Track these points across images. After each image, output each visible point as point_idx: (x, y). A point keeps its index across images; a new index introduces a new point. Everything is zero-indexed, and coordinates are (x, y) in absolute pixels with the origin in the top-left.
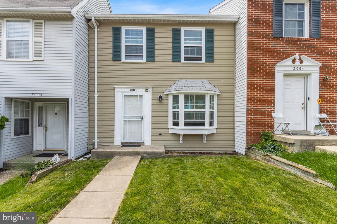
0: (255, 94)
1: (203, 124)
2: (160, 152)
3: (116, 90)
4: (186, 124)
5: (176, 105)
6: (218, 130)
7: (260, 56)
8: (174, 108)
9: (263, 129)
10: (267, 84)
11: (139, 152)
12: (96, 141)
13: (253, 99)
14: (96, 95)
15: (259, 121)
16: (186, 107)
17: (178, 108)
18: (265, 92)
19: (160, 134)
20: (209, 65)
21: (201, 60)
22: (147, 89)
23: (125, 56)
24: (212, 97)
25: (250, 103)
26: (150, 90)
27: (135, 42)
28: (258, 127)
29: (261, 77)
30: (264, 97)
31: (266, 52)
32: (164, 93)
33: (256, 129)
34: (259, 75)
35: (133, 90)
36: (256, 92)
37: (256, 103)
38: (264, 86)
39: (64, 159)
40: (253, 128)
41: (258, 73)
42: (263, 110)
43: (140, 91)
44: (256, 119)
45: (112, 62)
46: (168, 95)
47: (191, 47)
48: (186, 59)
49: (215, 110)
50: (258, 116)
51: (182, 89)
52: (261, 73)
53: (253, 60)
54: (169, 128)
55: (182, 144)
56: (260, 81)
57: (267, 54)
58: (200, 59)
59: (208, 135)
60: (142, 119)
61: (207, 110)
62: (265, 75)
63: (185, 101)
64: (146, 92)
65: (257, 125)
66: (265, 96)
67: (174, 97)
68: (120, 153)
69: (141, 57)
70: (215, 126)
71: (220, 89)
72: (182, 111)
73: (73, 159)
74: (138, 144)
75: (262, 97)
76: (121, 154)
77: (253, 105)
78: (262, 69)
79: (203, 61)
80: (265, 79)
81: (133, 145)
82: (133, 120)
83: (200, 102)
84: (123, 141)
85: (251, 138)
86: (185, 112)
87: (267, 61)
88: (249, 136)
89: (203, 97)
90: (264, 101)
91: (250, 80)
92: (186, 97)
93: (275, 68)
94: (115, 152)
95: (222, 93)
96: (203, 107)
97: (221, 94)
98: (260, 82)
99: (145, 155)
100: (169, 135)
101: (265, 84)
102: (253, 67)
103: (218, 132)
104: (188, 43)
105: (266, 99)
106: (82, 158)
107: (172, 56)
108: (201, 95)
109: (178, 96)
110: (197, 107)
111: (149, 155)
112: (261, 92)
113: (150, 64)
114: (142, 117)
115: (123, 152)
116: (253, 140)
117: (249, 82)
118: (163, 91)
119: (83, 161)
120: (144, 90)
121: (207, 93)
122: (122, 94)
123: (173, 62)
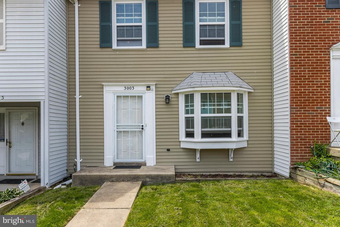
0: (301, 90)
1: (228, 135)
2: (168, 175)
3: (105, 89)
4: (204, 135)
5: (189, 108)
6: (250, 142)
7: (307, 36)
8: (187, 112)
9: (313, 140)
10: (319, 76)
11: (139, 175)
12: (78, 160)
13: (300, 97)
14: (78, 96)
15: (309, 129)
16: (203, 111)
17: (192, 112)
18: (317, 87)
19: (168, 150)
20: (236, 50)
21: (224, 44)
22: (148, 87)
23: (118, 40)
24: (240, 96)
25: (295, 103)
26: (153, 88)
27: (131, 21)
28: (308, 137)
29: (310, 65)
30: (315, 95)
31: (316, 30)
32: (173, 92)
33: (304, 140)
34: (306, 63)
35: (128, 88)
36: (303, 87)
37: (303, 103)
38: (315, 79)
39: (36, 187)
40: (301, 140)
41: (305, 60)
42: (314, 113)
43: (139, 89)
44: (304, 126)
45: (100, 50)
46: (177, 94)
47: (209, 25)
48: (202, 43)
49: (245, 115)
50: (307, 121)
51: (199, 86)
52: (310, 60)
53: (298, 42)
54: (180, 141)
55: (198, 164)
56: (308, 71)
57: (317, 33)
58: (222, 42)
59: (236, 150)
60: (142, 129)
61: (234, 115)
62: (315, 63)
63: (202, 102)
64: (147, 91)
65: (306, 134)
66: (317, 92)
67: (187, 96)
68: (112, 177)
69: (139, 42)
70: (246, 137)
71: (251, 84)
72: (198, 116)
73: (47, 187)
74: (138, 164)
75: (312, 95)
76: (114, 179)
77: (299, 105)
78: (310, 55)
79: (227, 45)
80: (315, 68)
81: (130, 165)
82: (130, 130)
83: (224, 103)
84: (117, 161)
85: (298, 153)
86: (202, 117)
87: (319, 43)
88: (295, 150)
89: (228, 96)
90: (315, 100)
91: (295, 71)
92: (205, 97)
93: (329, 52)
94: (105, 175)
95: (254, 89)
96: (229, 111)
97: (253, 91)
98: (309, 74)
99: (148, 180)
100: (181, 150)
101: (316, 76)
102: (298, 52)
103: (250, 146)
104: (205, 20)
105: (318, 97)
106: (60, 185)
107: (182, 40)
108: (224, 93)
109: (192, 96)
110: (220, 111)
111: (153, 180)
112: (311, 87)
114: (142, 126)
115: (117, 175)
116: (301, 156)
117: (293, 74)
118: (170, 89)
119: (60, 189)
120: (145, 88)
121: (234, 91)
122: (113, 95)
123: (184, 47)
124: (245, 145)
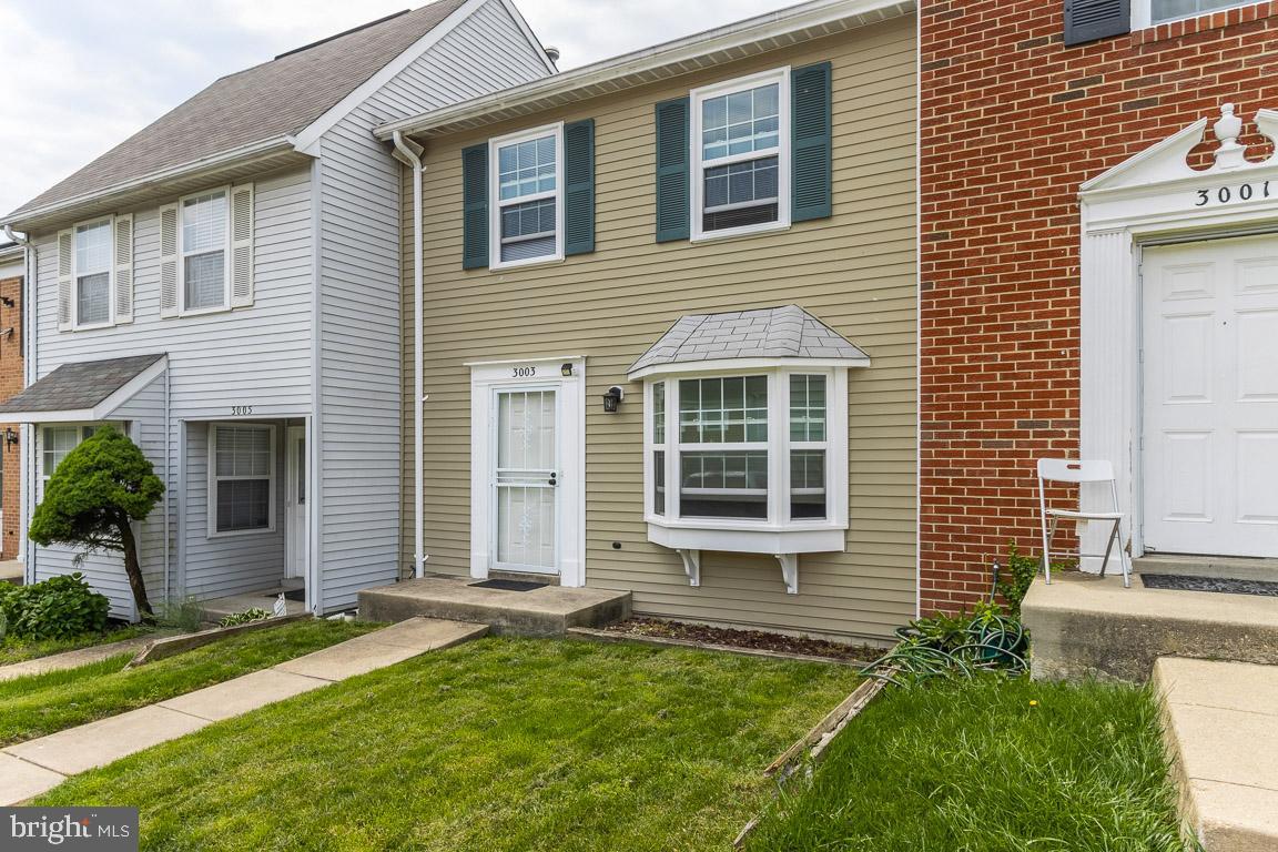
0: (962, 360)
1: (757, 508)
2: (548, 615)
3: (475, 376)
4: (689, 507)
7: (988, 161)
9: (1006, 541)
10: (1035, 306)
11: (485, 608)
12: (420, 558)
13: (954, 388)
14: (419, 398)
15: (988, 502)
16: (688, 435)
18: (1022, 347)
19: (617, 546)
21: (776, 219)
22: (567, 367)
23: (503, 246)
25: (938, 407)
26: (579, 368)
28: (984, 531)
29: (996, 269)
30: (1015, 376)
31: (1025, 135)
32: (631, 377)
33: (968, 539)
34: (982, 261)
35: (524, 372)
36: (967, 350)
37: (968, 406)
38: (1015, 317)
39: (295, 608)
40: (956, 538)
41: (977, 252)
42: (1009, 444)
43: (547, 374)
44: (971, 492)
45: (464, 275)
46: (640, 382)
48: (710, 222)
50: (983, 473)
51: (665, 359)
52: (997, 250)
53: (950, 191)
54: (646, 523)
55: (698, 593)
56: (988, 290)
57: (1029, 144)
58: (769, 213)
59: (804, 560)
60: (553, 483)
62: (1017, 258)
64: (564, 379)
65: (977, 521)
66: (1021, 366)
68: (429, 605)
72: (673, 448)
73: (315, 614)
75: (1004, 377)
76: (434, 612)
77: (950, 416)
78: (999, 229)
79: (784, 219)
80: (1017, 277)
82: (525, 485)
84: (498, 566)
85: (945, 586)
86: (682, 453)
87: (1032, 184)
88: (934, 575)
89: (755, 387)
90: (1016, 396)
91: (936, 295)
92: (689, 389)
93: (1078, 210)
94: (417, 600)
95: (869, 357)
96: (760, 433)
97: (866, 363)
98: (993, 299)
99: (504, 623)
100: (651, 549)
101: (1020, 307)
102: (950, 225)
104: (720, 153)
105: (1028, 385)
106: (343, 614)
107: (654, 221)
110: (735, 434)
112: (998, 348)
113: (581, 265)
114: (553, 475)
115: (438, 603)
116: (955, 596)
117: (931, 305)
118: (623, 370)
119: (342, 621)
120: (557, 371)
121: (774, 369)
122: (491, 392)
123: (659, 242)
124: (838, 544)
